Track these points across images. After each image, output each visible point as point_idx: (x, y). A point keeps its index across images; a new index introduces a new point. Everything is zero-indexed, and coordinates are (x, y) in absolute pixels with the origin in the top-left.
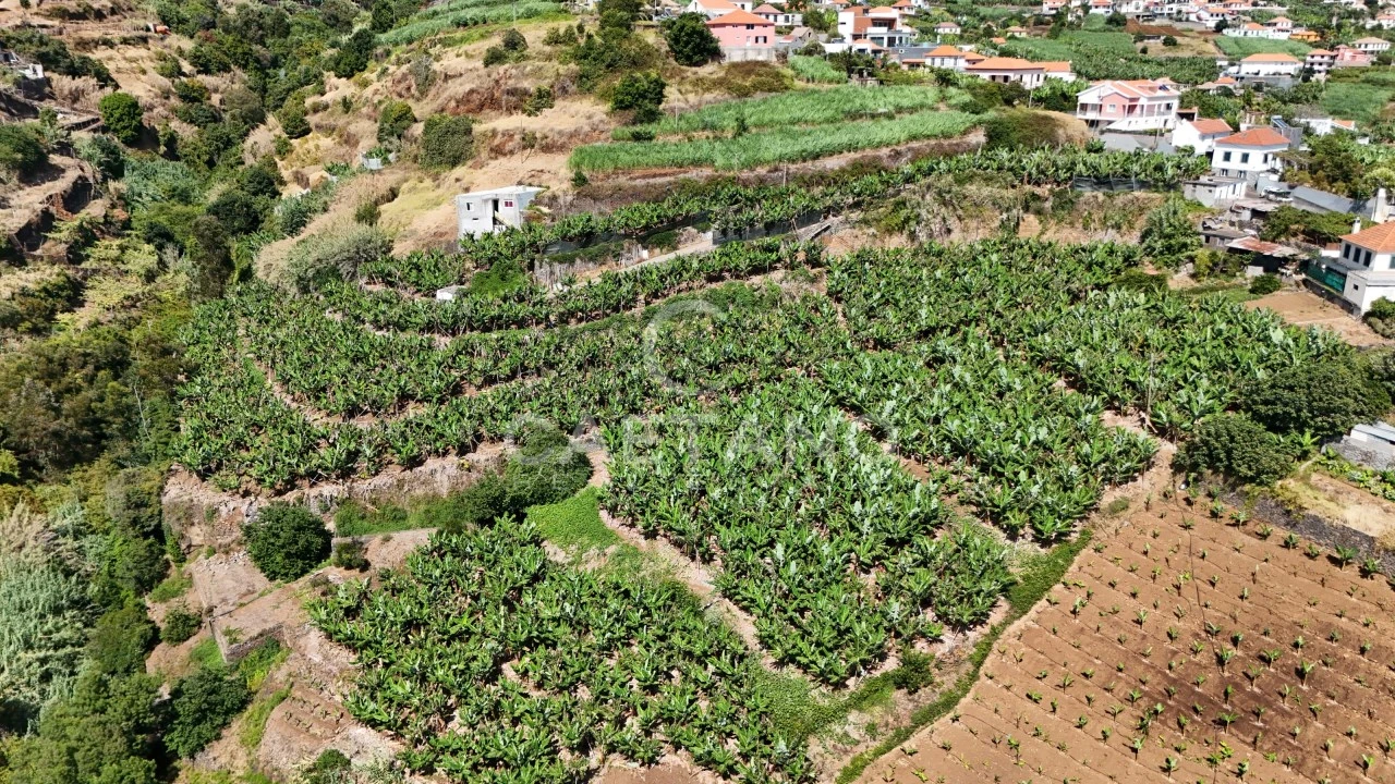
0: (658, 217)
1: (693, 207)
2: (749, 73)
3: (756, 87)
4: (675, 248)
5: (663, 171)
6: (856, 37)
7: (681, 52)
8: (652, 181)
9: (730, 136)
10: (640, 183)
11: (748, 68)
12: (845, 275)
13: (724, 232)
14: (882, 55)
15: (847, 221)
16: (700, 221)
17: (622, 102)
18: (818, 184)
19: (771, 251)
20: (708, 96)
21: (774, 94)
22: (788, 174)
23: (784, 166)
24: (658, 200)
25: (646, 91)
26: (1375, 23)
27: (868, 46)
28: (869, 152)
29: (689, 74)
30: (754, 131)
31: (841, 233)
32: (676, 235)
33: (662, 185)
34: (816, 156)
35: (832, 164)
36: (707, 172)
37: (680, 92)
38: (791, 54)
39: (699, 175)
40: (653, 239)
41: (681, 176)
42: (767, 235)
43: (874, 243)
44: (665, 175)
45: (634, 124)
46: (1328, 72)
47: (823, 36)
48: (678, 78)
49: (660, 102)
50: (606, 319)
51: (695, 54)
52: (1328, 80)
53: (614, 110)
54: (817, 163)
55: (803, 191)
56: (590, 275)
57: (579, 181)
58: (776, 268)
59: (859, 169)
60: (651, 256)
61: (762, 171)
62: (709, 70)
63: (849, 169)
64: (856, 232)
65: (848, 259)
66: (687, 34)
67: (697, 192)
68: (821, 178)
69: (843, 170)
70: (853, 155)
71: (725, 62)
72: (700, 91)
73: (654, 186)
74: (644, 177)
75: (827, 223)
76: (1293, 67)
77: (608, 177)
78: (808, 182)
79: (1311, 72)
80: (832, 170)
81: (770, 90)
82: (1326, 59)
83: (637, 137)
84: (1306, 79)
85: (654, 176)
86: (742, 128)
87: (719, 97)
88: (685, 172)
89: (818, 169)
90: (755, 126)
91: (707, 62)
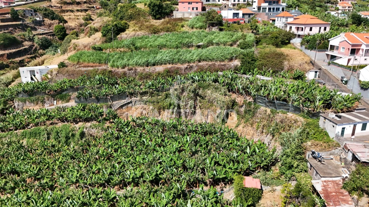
10: (83, 69)
28: (178, 65)
53: (102, 37)
54: (152, 68)
59: (166, 73)
77: (74, 65)
83: (95, 49)
89: (151, 71)
90: (143, 47)
91: (164, 18)
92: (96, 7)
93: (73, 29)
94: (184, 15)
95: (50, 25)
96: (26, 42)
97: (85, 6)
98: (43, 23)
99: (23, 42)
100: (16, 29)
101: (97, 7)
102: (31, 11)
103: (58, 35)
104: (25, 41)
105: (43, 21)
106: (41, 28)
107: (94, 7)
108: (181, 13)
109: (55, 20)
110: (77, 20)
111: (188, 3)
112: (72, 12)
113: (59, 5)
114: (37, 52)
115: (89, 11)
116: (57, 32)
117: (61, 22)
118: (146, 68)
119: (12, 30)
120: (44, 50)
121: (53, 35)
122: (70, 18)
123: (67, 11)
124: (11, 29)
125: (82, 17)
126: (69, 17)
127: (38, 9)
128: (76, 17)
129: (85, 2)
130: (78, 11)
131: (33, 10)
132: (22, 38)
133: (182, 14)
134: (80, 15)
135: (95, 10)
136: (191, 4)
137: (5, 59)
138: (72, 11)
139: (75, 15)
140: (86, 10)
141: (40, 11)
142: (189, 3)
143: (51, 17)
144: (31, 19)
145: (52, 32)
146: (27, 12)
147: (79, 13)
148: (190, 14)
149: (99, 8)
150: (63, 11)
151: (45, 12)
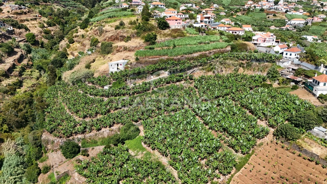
0: (155, 68)
1: (163, 66)
2: (176, 32)
3: (178, 36)
5: (156, 57)
6: (201, 22)
7: (160, 27)
8: (154, 59)
9: (172, 48)
10: (151, 60)
11: (176, 30)
12: (198, 82)
13: (170, 72)
14: (207, 26)
15: (199, 69)
16: (165, 69)
17: (147, 40)
18: (192, 60)
19: (181, 77)
20: (167, 38)
21: (182, 37)
22: (185, 57)
23: (184, 55)
24: (155, 64)
25: (152, 38)
26: (323, 10)
27: (204, 24)
28: (204, 52)
29: (162, 32)
30: (177, 47)
31: (197, 72)
32: (159, 72)
33: (156, 60)
34: (192, 53)
36: (166, 57)
37: (160, 37)
38: (186, 27)
40: (154, 73)
41: (161, 58)
42: (180, 72)
43: (205, 74)
44: (157, 58)
45: (150, 45)
46: (311, 23)
48: (160, 33)
49: (155, 40)
50: (143, 93)
51: (164, 27)
52: (311, 25)
53: (145, 42)
55: (189, 62)
56: (140, 82)
57: (137, 59)
58: (182, 80)
59: (202, 56)
60: (153, 78)
61: (179, 57)
62: (167, 31)
64: (201, 71)
65: (199, 78)
66: (162, 23)
67: (164, 62)
68: (193, 58)
69: (198, 57)
70: (200, 53)
71: (171, 29)
72: (165, 37)
73: (154, 60)
74: (152, 58)
75: (194, 69)
76: (303, 22)
77: (144, 58)
78: (190, 59)
79: (307, 23)
81: (181, 37)
82: (311, 20)
83: (150, 49)
84: (306, 25)
85: (154, 58)
86: (175, 46)
87: (169, 38)
89: (192, 56)
90: (178, 46)
91: (166, 29)
118: (189, 55)
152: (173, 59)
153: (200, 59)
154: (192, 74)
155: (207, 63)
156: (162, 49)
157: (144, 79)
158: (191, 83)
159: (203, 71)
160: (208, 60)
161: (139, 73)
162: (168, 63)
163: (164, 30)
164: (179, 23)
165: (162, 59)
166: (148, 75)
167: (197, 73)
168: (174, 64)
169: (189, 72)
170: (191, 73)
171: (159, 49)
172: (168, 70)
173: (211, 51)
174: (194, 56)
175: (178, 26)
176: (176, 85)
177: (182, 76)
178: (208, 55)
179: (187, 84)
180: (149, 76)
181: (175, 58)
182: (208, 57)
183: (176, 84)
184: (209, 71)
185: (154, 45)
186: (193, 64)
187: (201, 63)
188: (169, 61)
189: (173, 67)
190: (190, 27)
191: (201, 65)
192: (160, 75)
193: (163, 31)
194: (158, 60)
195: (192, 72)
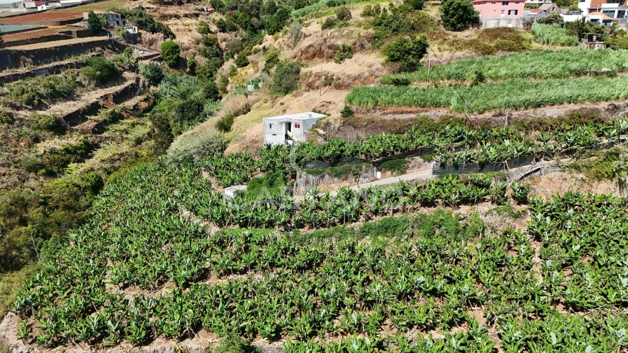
0: (395, 146)
1: (422, 140)
2: (496, 37)
3: (498, 48)
4: (403, 172)
5: (409, 110)
6: (591, 11)
7: (448, 21)
8: (398, 117)
9: (469, 84)
10: (389, 117)
11: (497, 33)
12: (548, 218)
13: (443, 165)
14: (611, 24)
15: (558, 165)
16: (426, 152)
17: (393, 56)
18: (538, 129)
19: (481, 187)
20: (459, 54)
21: (513, 53)
22: (509, 118)
23: (507, 112)
24: (400, 132)
25: (410, 49)
27: (600, 17)
28: (588, 105)
29: (450, 37)
30: (489, 81)
31: (551, 175)
32: (406, 162)
33: (405, 121)
34: (538, 105)
35: (552, 112)
36: (443, 112)
37: (439, 49)
38: (535, 22)
39: (436, 114)
40: (387, 164)
41: (422, 114)
42: (481, 171)
43: (582, 186)
44: (410, 112)
45: (399, 72)
47: (566, 10)
48: (440, 40)
49: (421, 57)
50: (332, 228)
51: (459, 23)
53: (387, 61)
54: (539, 110)
55: (522, 134)
56: (331, 188)
57: (347, 112)
58: (484, 200)
59: (576, 119)
60: (383, 178)
61: (488, 115)
62: (469, 34)
63: (567, 118)
64: (566, 175)
65: (552, 201)
66: (454, 9)
67: (431, 128)
68: (540, 125)
69: (561, 119)
70: (573, 107)
71: (483, 28)
72: (454, 48)
73: (398, 121)
74: (394, 113)
75: (538, 165)
77: (368, 111)
78: (528, 127)
80: (551, 118)
81: (510, 50)
83: (397, 83)
85: (402, 113)
86: (480, 78)
87: (467, 55)
88: (426, 111)
89: (538, 116)
90: (491, 78)
91: (467, 28)
92: (207, 9)
93: (188, 49)
94: (498, 23)
95: (151, 43)
96: (126, 72)
97: (191, 8)
98: (139, 39)
99: (121, 72)
100: (104, 49)
101: (209, 10)
102: (117, 16)
103: (170, 59)
104: (124, 71)
105: (140, 35)
106: (138, 47)
107: (203, 10)
108: (495, 19)
109: (158, 33)
110: (189, 33)
111: (501, 3)
112: (178, 19)
113: (155, 7)
114: (147, 89)
115: (200, 16)
116: (167, 55)
117: (168, 38)
118: (527, 111)
119: (100, 51)
120: (156, 85)
121: (160, 60)
122: (178, 30)
123: (171, 17)
124: (98, 49)
125: (196, 27)
126: (176, 27)
127: (126, 14)
128: (187, 27)
129: (189, 2)
130: (186, 16)
131: (119, 15)
132: (119, 66)
133: (495, 22)
134: (192, 24)
135: (208, 15)
136: (507, 4)
137: (112, 103)
138: (177, 17)
139: (183, 24)
140: (197, 15)
141: (131, 17)
142: (504, 3)
143: (151, 28)
144: (119, 30)
145: (158, 55)
146: (111, 18)
147: (188, 21)
148: (508, 21)
149: (211, 12)
150: (164, 17)
151: (140, 19)
152: (463, 122)
153: (568, 127)
154: (527, 181)
155: (598, 148)
156: (436, 86)
157: (349, 180)
158: (517, 216)
159: (575, 174)
160: (601, 135)
161: (337, 159)
162: (444, 134)
163: (460, 30)
164: (513, 13)
165: (426, 118)
166: (364, 167)
167: (551, 180)
168: (462, 139)
169: (516, 173)
170: (522, 178)
171: (424, 85)
172: (438, 158)
173: (617, 103)
174: (548, 114)
175: (510, 21)
176: (458, 215)
177: (487, 186)
178: (603, 115)
179: (499, 219)
180: (366, 171)
181: (472, 117)
182: (602, 122)
183: (456, 212)
184: (599, 177)
185: (413, 74)
186: (537, 143)
187: (572, 144)
188: (448, 127)
189: (457, 149)
190: (549, 22)
191: (569, 153)
192: (408, 171)
193: (452, 35)
194: (411, 120)
195: (529, 174)
